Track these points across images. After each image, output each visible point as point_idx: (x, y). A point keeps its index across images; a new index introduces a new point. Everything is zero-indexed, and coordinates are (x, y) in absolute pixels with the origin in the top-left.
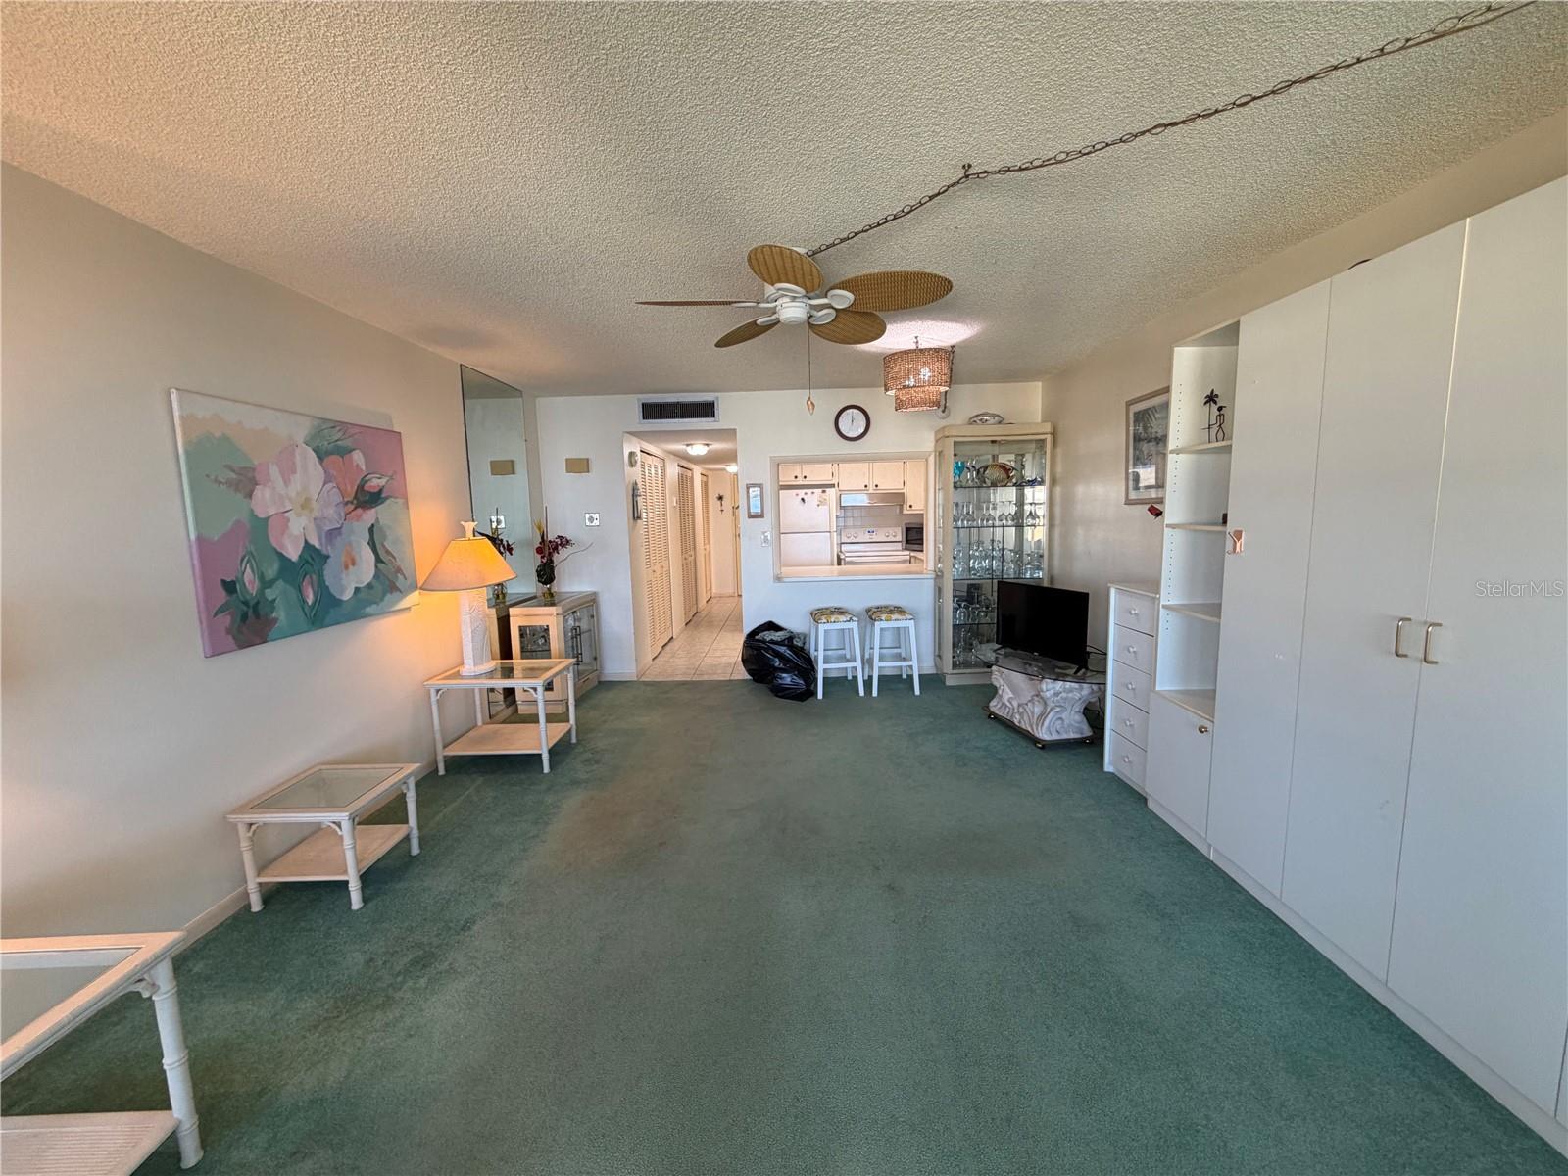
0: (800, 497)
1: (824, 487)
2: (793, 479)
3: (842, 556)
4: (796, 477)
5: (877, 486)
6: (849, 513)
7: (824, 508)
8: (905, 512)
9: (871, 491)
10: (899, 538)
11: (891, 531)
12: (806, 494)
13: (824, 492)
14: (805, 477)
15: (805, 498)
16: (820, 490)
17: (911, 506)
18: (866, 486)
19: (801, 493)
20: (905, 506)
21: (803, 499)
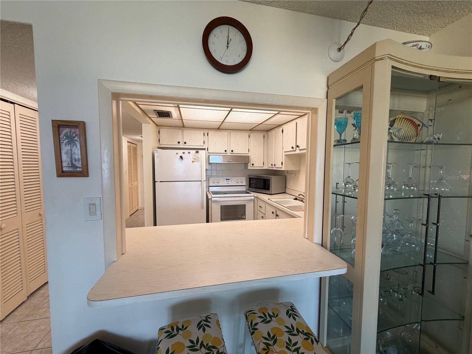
0: (179, 156)
1: (197, 150)
2: (177, 144)
3: (210, 197)
4: (179, 142)
5: (232, 151)
6: (214, 168)
7: (197, 164)
8: (249, 168)
9: (229, 154)
10: (244, 184)
11: (239, 179)
12: (184, 153)
13: (197, 152)
14: (185, 143)
15: (183, 155)
16: (195, 151)
17: (253, 165)
18: (226, 151)
19: (180, 152)
20: (249, 164)
21: (181, 157)
